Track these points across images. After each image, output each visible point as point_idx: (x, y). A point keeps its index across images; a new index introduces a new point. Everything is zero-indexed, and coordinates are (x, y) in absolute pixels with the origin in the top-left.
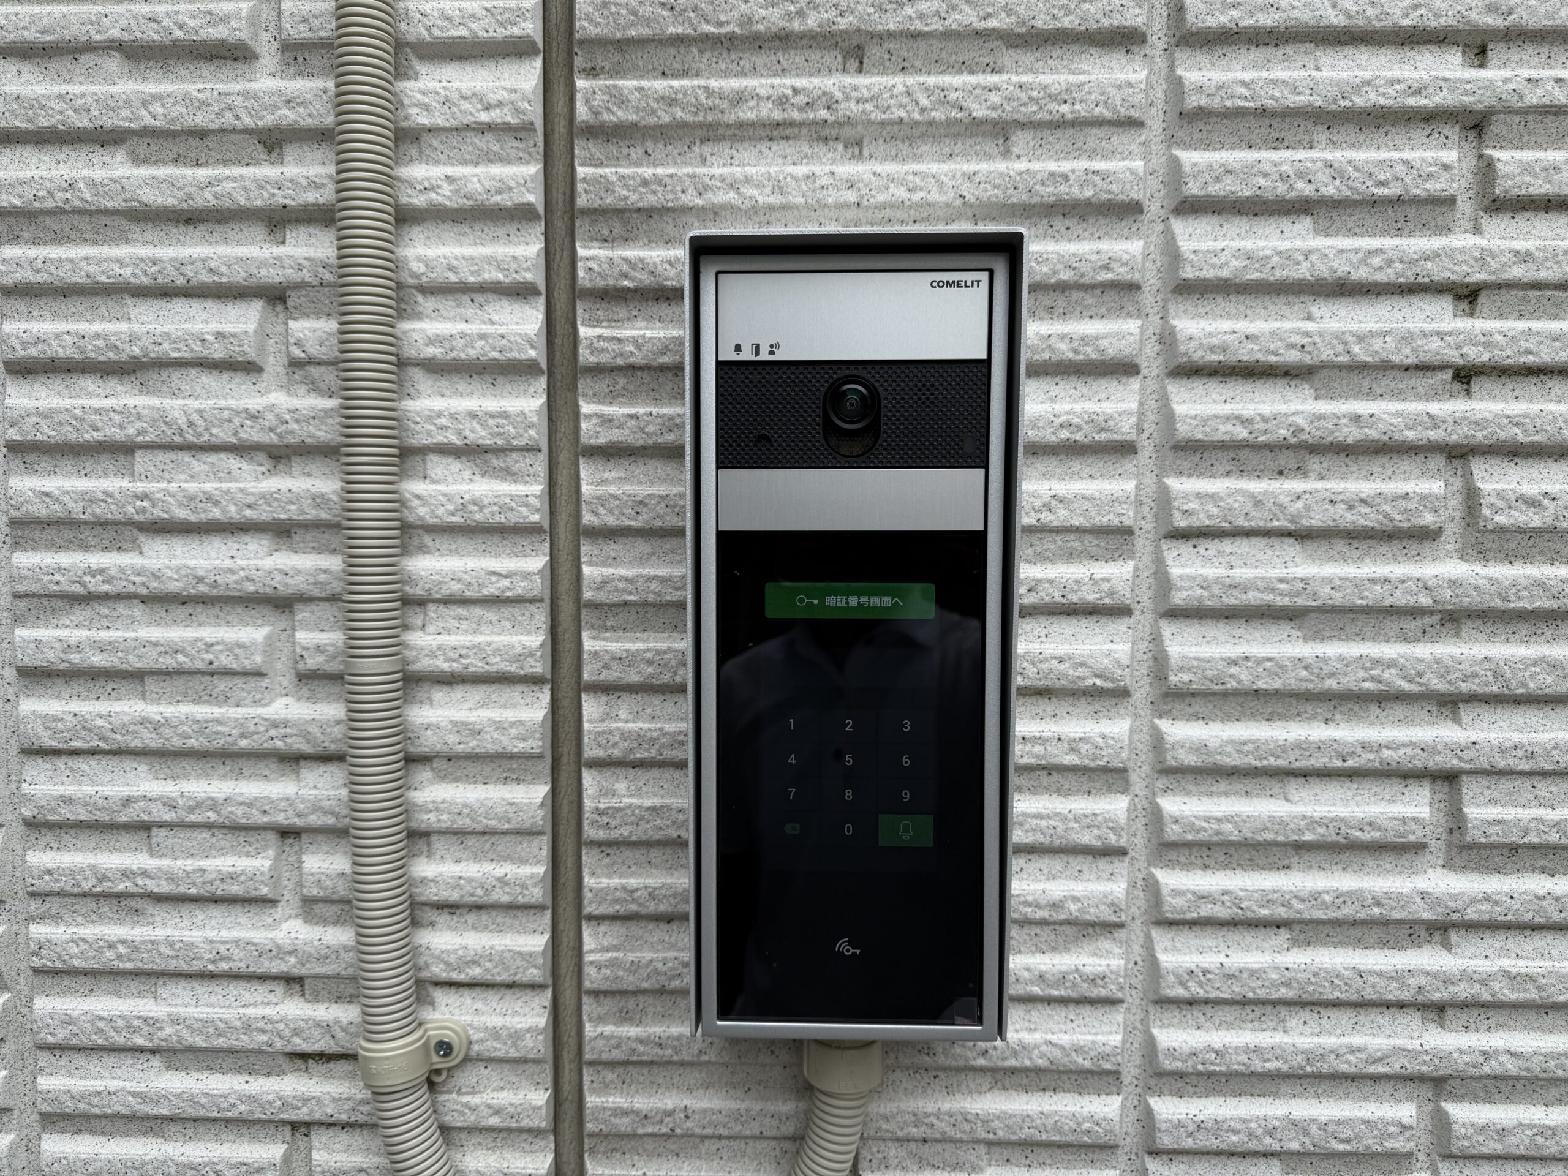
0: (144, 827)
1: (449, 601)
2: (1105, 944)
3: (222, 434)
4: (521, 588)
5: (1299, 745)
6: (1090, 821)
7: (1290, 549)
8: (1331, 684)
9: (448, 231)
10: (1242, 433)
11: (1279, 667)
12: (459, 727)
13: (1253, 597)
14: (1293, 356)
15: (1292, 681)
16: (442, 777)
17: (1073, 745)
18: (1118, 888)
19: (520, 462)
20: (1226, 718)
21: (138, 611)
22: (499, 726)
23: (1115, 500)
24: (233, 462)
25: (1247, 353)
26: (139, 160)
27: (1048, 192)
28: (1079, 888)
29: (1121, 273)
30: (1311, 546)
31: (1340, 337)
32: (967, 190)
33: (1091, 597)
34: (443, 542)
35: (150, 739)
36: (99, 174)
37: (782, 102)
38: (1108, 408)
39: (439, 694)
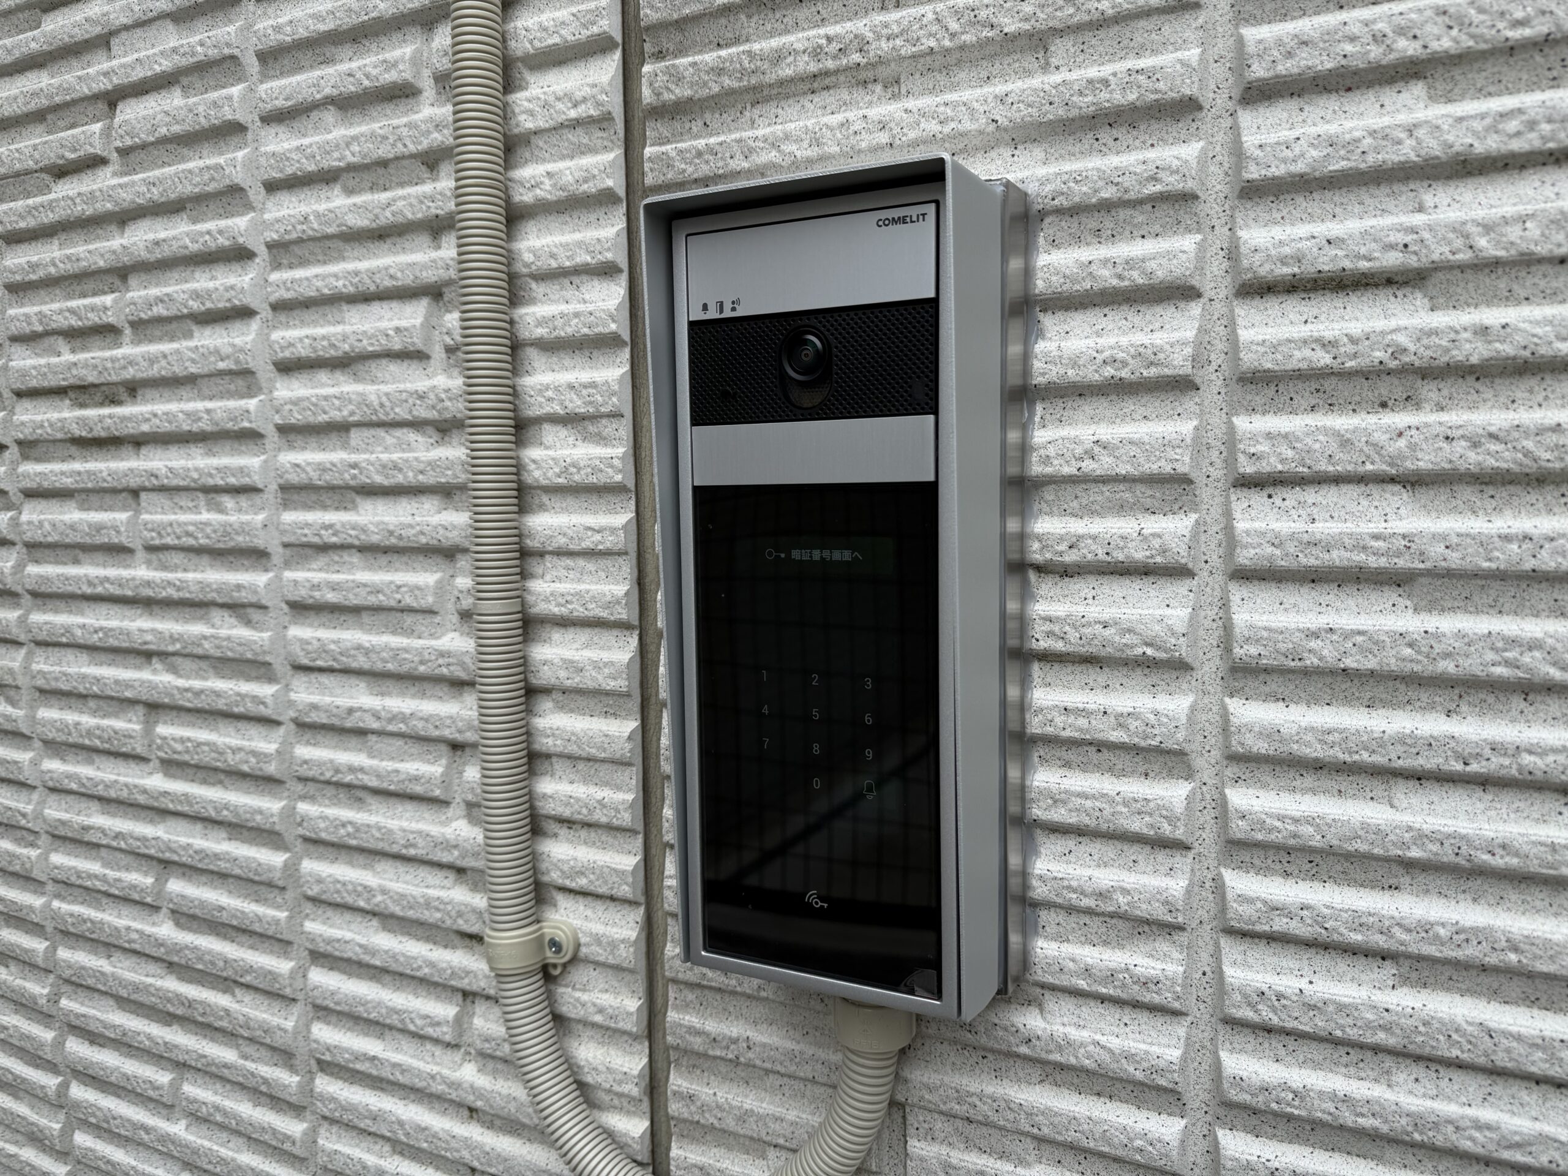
0: (361, 733)
1: (560, 553)
2: (1163, 946)
3: (402, 413)
4: (609, 542)
5: (1401, 740)
6: (1140, 808)
7: (1395, 498)
8: (1447, 666)
9: (553, 222)
10: (1323, 359)
11: (1373, 642)
12: (568, 664)
13: (1338, 557)
14: (1392, 260)
15: (1391, 660)
16: (561, 708)
17: (1121, 721)
18: (1176, 886)
19: (608, 427)
20: (1312, 701)
21: (355, 558)
22: (597, 665)
23: (1166, 444)
24: (411, 436)
25: (1328, 262)
26: (350, 192)
27: (1086, 103)
28: (1130, 879)
29: (1171, 183)
30: (1425, 495)
31: (1459, 229)
32: (1002, 115)
33: (1140, 555)
34: (556, 501)
35: (361, 662)
36: (322, 207)
37: (817, 52)
38: (1160, 339)
39: (557, 635)
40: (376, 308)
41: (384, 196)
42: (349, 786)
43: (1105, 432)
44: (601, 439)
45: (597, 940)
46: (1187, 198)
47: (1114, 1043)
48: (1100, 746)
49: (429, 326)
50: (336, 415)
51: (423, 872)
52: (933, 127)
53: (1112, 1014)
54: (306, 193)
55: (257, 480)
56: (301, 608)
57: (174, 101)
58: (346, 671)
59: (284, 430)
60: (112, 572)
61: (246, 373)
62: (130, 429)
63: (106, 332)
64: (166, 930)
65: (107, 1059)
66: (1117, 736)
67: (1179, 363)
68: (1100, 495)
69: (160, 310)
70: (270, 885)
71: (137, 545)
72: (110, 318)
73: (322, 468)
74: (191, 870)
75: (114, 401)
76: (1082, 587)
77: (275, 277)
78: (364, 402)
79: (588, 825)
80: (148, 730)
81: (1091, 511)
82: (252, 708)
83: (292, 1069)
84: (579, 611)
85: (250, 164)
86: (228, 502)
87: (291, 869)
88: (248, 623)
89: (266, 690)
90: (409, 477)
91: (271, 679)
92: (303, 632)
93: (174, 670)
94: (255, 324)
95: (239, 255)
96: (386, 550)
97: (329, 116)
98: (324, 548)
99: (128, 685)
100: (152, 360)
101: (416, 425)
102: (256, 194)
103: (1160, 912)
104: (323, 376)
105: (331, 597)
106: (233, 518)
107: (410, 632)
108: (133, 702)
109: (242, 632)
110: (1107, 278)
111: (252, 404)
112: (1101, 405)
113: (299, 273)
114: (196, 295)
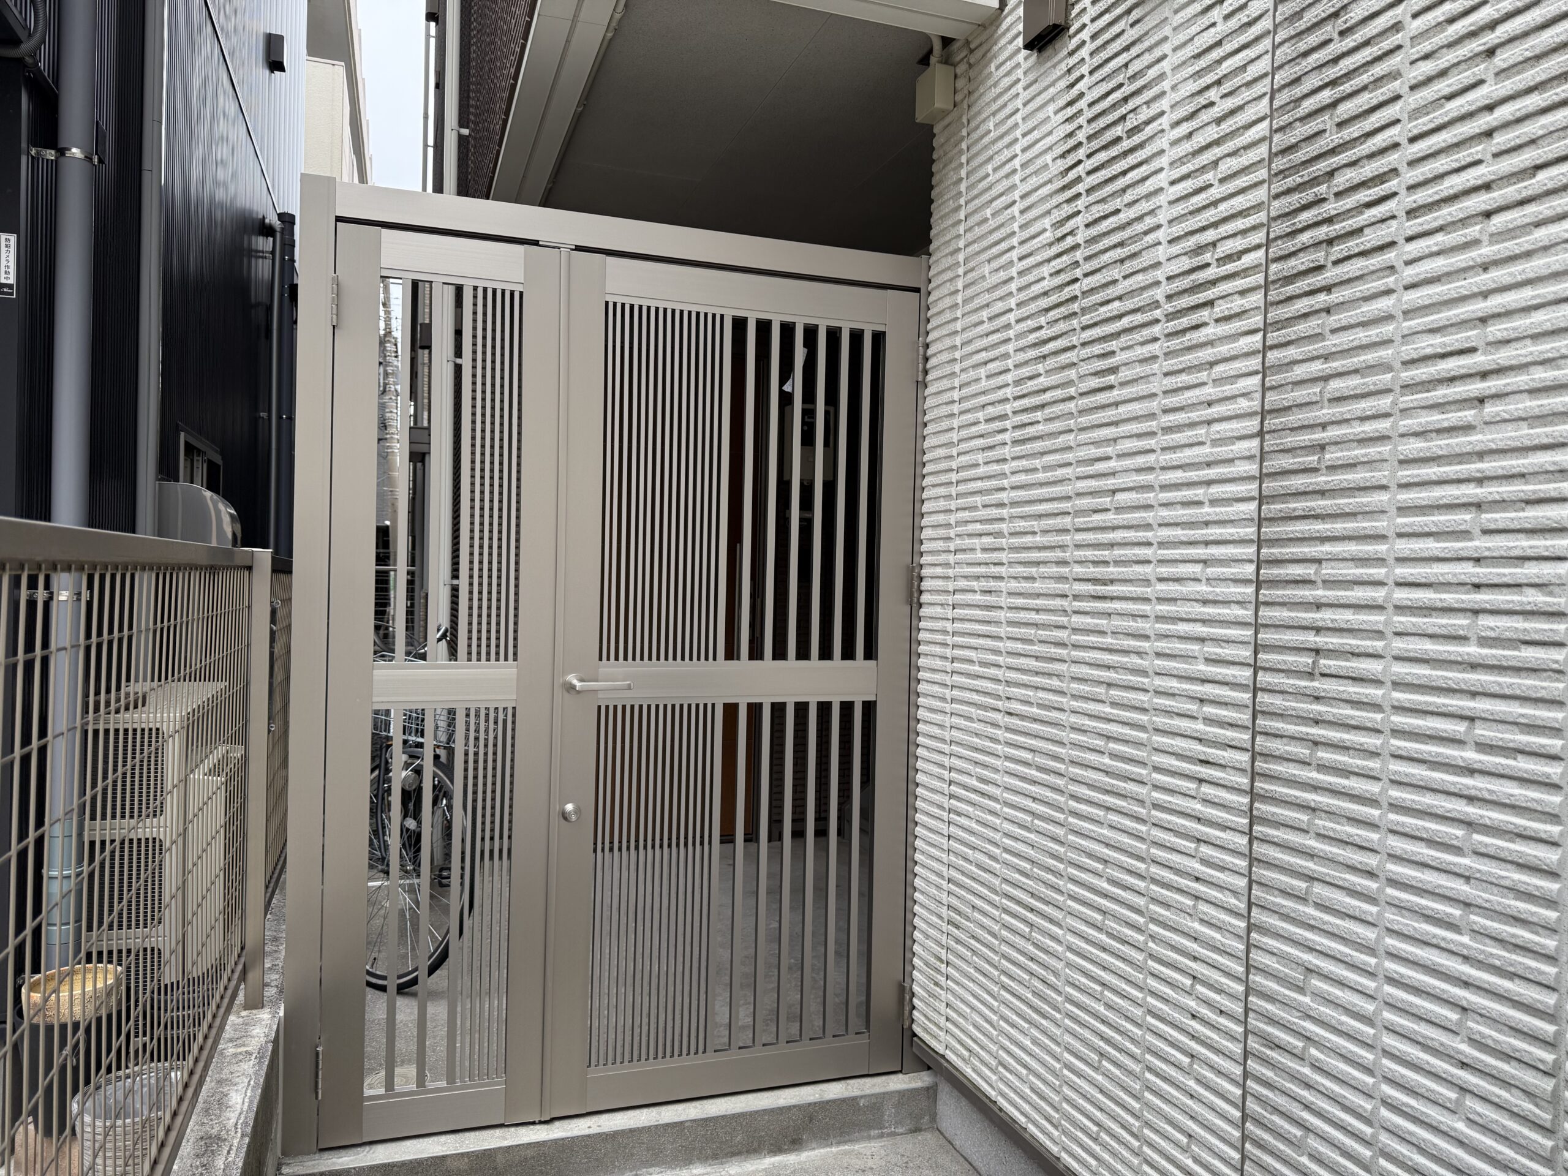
40: (1188, 564)
41: (1192, 532)
42: (1169, 712)
44: (1246, 609)
46: (1383, 560)
47: (1364, 787)
50: (1174, 596)
53: (1365, 780)
54: (1170, 528)
55: (1149, 614)
56: (1159, 655)
57: (1133, 495)
58: (1171, 675)
59: (1158, 599)
60: (1100, 640)
61: (1148, 580)
62: (1110, 594)
63: (1106, 563)
64: (1106, 760)
65: (1083, 808)
66: (1365, 700)
67: (1380, 602)
68: (1365, 634)
69: (1123, 558)
70: (1142, 744)
71: (1109, 631)
72: (1107, 559)
73: (1168, 612)
74: (1117, 740)
75: (1105, 585)
76: (1361, 659)
77: (1159, 552)
78: (1182, 592)
79: (1237, 726)
80: (1107, 693)
81: (1363, 639)
82: (1141, 686)
83: (1144, 808)
84: (1237, 660)
85: (1155, 517)
86: (1139, 620)
87: (1150, 739)
88: (1142, 658)
89: (1146, 680)
90: (1193, 616)
91: (1148, 677)
92: (1160, 663)
93: (1117, 673)
94: (1152, 566)
95: (1149, 544)
96: (1185, 638)
97: (1178, 507)
98: (1167, 636)
99: (1101, 677)
100: (1119, 573)
101: (1196, 600)
102: (1155, 526)
103: (1373, 749)
104: (1171, 583)
105: (1168, 651)
106: (1140, 625)
107: (1190, 664)
108: (1102, 683)
109: (1140, 661)
110: (1366, 578)
111: (1149, 590)
112: (1367, 611)
113: (1166, 552)
114: (1134, 555)
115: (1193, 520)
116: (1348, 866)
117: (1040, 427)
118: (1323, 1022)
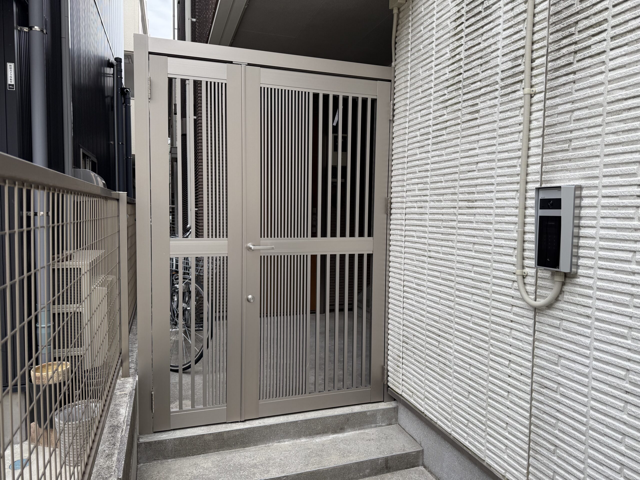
0: (503, 247)
1: (529, 224)
2: (592, 270)
3: (512, 206)
4: (533, 222)
6: (589, 254)
7: (614, 220)
9: (532, 183)
10: (609, 205)
11: (611, 235)
12: (529, 238)
13: (609, 226)
14: (615, 195)
15: (613, 237)
16: (528, 243)
17: (588, 244)
18: (593, 263)
20: (606, 242)
21: (504, 224)
23: (594, 213)
24: (512, 208)
25: (609, 194)
26: (508, 177)
27: (588, 176)
28: (588, 262)
29: (595, 185)
31: (621, 192)
32: (580, 176)
33: (591, 225)
34: (529, 217)
35: (504, 237)
36: (504, 179)
37: (561, 167)
38: (593, 202)
39: (528, 234)
40: (510, 192)
41: (512, 179)
43: (588, 211)
45: (530, 272)
46: (597, 187)
47: (586, 281)
48: (587, 247)
49: (516, 195)
50: (503, 206)
51: (509, 265)
52: (573, 177)
53: (587, 278)
54: (502, 177)
55: (492, 213)
56: (496, 230)
57: (486, 164)
58: (501, 239)
59: (496, 207)
60: (470, 225)
61: (492, 199)
62: (475, 206)
63: (473, 193)
64: (473, 275)
65: (462, 294)
67: (595, 204)
68: (588, 218)
69: (481, 191)
70: (488, 267)
71: (474, 221)
72: (474, 191)
73: (501, 212)
74: (477, 266)
75: (473, 202)
76: (586, 229)
77: (497, 187)
78: (507, 204)
79: (530, 258)
80: (473, 247)
81: (587, 220)
82: (488, 243)
83: (489, 293)
84: (531, 231)
85: (495, 173)
86: (488, 216)
87: (491, 265)
88: (489, 232)
89: (490, 241)
90: (512, 214)
91: (491, 240)
92: (497, 233)
93: (478, 238)
94: (494, 193)
95: (493, 184)
96: (508, 223)
97: (506, 168)
98: (500, 222)
99: (471, 240)
100: (479, 197)
102: (496, 177)
103: (591, 266)
104: (502, 200)
105: (500, 229)
106: (488, 218)
107: (510, 233)
108: (471, 243)
109: (488, 233)
110: (589, 195)
111: (492, 203)
112: (589, 208)
113: (500, 187)
114: (486, 189)
115: (512, 173)
116: (578, 314)
117: (445, 137)
118: (566, 377)
